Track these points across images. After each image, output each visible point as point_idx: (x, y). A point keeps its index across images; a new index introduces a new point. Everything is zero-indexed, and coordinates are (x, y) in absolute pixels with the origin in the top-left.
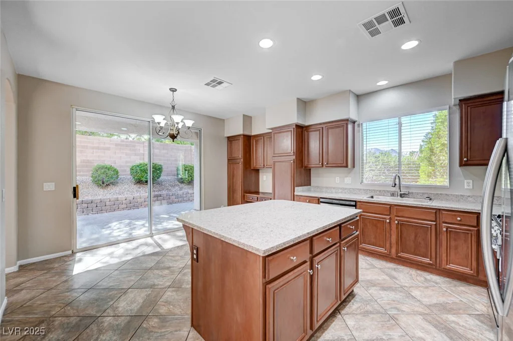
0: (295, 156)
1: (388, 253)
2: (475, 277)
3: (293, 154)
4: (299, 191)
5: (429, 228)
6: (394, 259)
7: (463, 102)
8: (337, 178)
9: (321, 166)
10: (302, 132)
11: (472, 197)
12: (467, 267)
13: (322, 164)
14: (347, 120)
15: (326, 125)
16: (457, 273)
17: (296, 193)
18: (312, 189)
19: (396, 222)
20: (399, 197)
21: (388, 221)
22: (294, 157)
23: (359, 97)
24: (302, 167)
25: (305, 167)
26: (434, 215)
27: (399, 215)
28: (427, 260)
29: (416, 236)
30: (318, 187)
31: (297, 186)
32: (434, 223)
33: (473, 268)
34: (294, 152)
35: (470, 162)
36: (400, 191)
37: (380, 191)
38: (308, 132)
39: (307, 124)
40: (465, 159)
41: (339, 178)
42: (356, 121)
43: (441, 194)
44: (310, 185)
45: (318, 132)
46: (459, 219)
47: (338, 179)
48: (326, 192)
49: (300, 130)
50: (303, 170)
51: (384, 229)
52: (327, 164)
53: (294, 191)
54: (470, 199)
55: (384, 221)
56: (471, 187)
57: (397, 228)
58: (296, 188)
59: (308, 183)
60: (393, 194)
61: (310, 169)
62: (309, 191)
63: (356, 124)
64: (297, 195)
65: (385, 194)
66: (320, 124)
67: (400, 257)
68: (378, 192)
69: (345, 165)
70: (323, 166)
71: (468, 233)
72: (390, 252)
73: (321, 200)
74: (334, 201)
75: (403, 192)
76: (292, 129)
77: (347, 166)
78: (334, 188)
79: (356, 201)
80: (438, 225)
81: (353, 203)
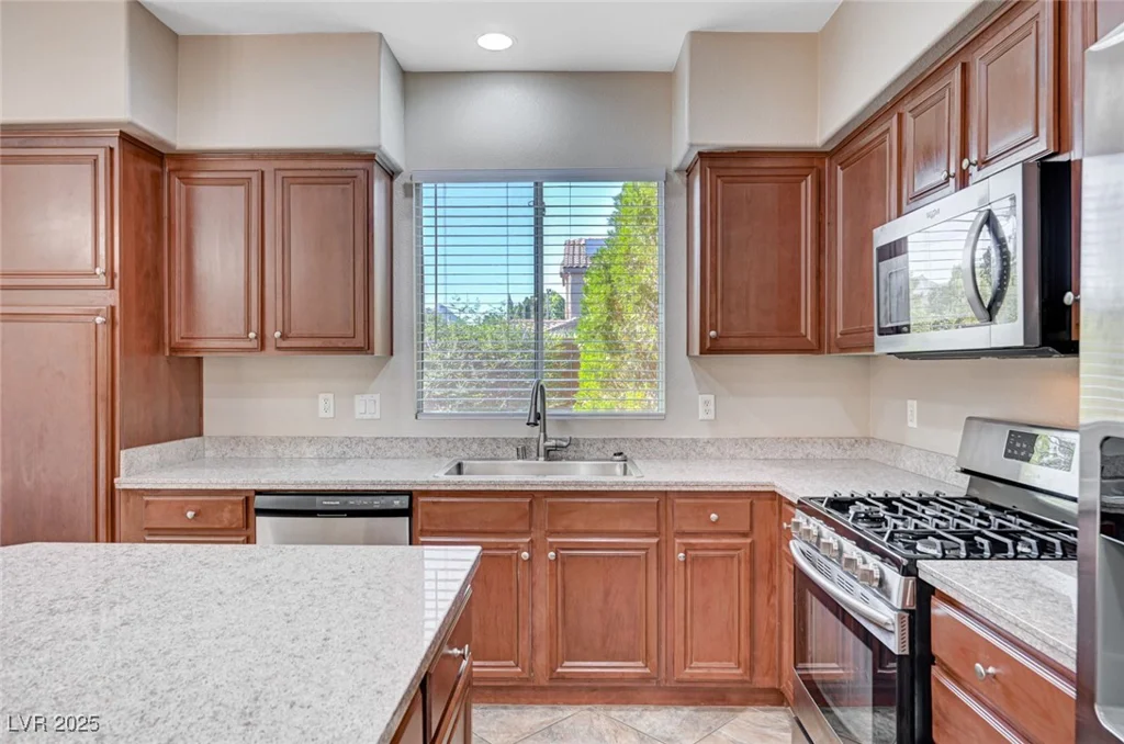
0: (116, 292)
1: (525, 676)
2: (746, 685)
3: (102, 280)
4: (143, 469)
5: (643, 559)
6: (543, 688)
7: (707, 163)
8: (322, 396)
9: (254, 344)
10: (157, 178)
11: (713, 445)
12: (730, 661)
13: (262, 337)
14: (369, 158)
15: (278, 164)
16: (707, 685)
17: (122, 482)
18: (209, 453)
19: (552, 555)
20: (542, 459)
21: (525, 555)
22: (113, 298)
23: (411, 81)
24: (158, 346)
25: (173, 350)
26: (654, 514)
27: (559, 528)
28: (634, 668)
29: (607, 594)
30: (237, 440)
31: (130, 444)
32: (655, 540)
33: (742, 660)
34: (111, 274)
35: (723, 343)
36: (545, 439)
37: (482, 441)
38: (187, 181)
39: (183, 141)
40: (713, 333)
41: (330, 396)
42: (399, 172)
43: (648, 440)
44: (200, 434)
45: (242, 190)
46: (714, 517)
47: (325, 406)
48: (277, 460)
49: (147, 167)
50: (161, 363)
51: (511, 589)
52: (283, 337)
53: (113, 471)
54: (710, 450)
55: (510, 557)
56: (712, 416)
57: (551, 575)
58: (124, 456)
59: (192, 426)
60: (524, 449)
61: (199, 360)
62: (195, 460)
63: (398, 182)
64: (127, 491)
65: (499, 452)
66: (252, 155)
67: (562, 677)
68: (475, 447)
69: (359, 341)
70: (262, 347)
71: (732, 557)
72: (532, 670)
73: (260, 501)
74: (318, 499)
75: (553, 443)
76: (102, 154)
77: (367, 348)
78: (311, 440)
79: (410, 493)
80: (663, 545)
81: (400, 503)
